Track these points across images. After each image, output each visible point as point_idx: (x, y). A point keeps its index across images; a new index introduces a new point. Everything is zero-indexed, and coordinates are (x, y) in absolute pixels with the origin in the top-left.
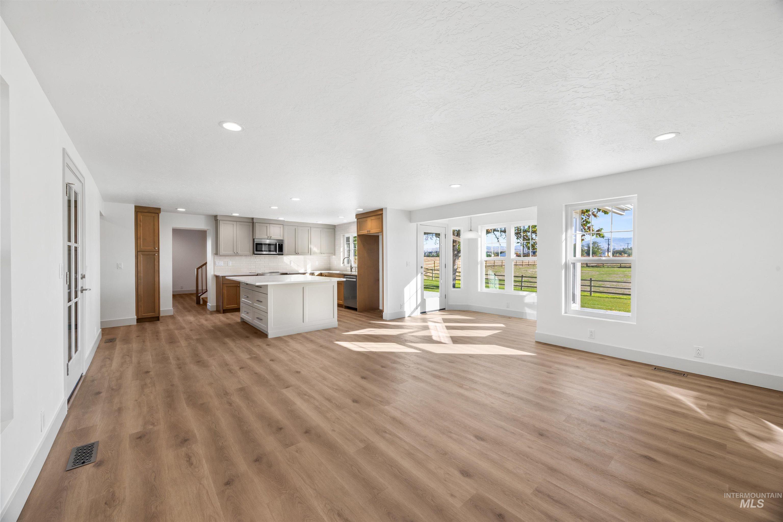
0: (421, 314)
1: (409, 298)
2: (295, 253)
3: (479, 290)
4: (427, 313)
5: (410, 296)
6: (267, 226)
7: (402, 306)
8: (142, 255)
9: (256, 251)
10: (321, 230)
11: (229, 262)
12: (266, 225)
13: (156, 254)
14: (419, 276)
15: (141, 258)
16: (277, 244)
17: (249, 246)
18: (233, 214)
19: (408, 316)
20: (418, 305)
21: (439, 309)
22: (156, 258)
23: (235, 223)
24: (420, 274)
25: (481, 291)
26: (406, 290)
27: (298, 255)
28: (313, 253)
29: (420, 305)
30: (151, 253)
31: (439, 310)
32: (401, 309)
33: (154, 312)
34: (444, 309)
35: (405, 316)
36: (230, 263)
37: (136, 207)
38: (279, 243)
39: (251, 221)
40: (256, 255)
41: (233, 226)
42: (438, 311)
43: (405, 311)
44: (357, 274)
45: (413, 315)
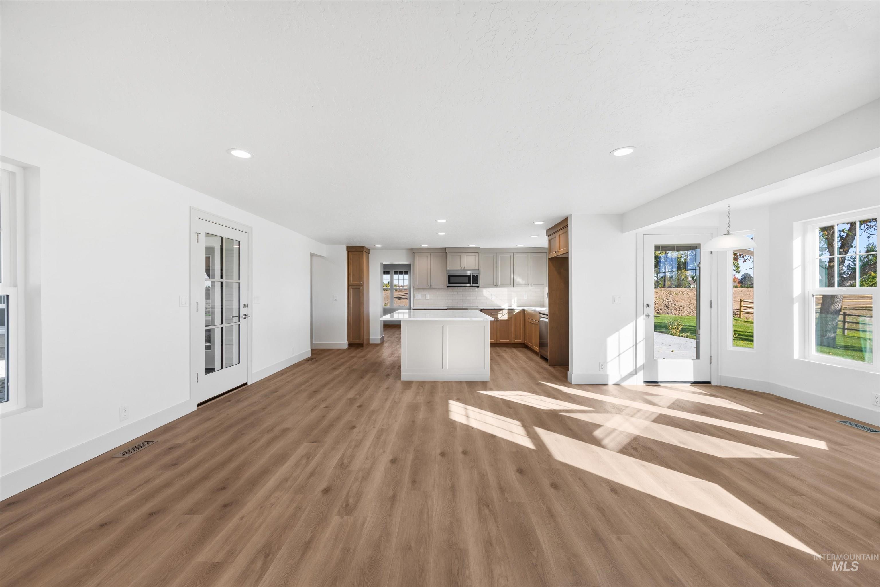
0: (644, 384)
1: (618, 354)
2: (494, 284)
3: (796, 355)
4: (661, 384)
5: (619, 351)
6: (460, 256)
7: (602, 365)
8: (352, 289)
9: (450, 283)
10: (527, 256)
11: (426, 295)
12: (459, 254)
13: (361, 288)
14: (641, 320)
15: (351, 291)
16: (472, 274)
17: (442, 279)
18: (422, 246)
19: (614, 383)
20: (638, 367)
21: (692, 380)
22: (361, 291)
23: (429, 255)
24: (643, 316)
25: (804, 358)
26: (612, 341)
27: (497, 287)
28: (517, 285)
29: (643, 367)
30: (358, 287)
31: (692, 383)
32: (600, 370)
33: (359, 339)
34: (709, 382)
35: (608, 381)
36: (428, 296)
37: (348, 247)
38: (473, 274)
39: (444, 251)
40: (449, 288)
41: (427, 259)
42: (690, 384)
43: (608, 375)
44: (548, 312)
45: (625, 384)
